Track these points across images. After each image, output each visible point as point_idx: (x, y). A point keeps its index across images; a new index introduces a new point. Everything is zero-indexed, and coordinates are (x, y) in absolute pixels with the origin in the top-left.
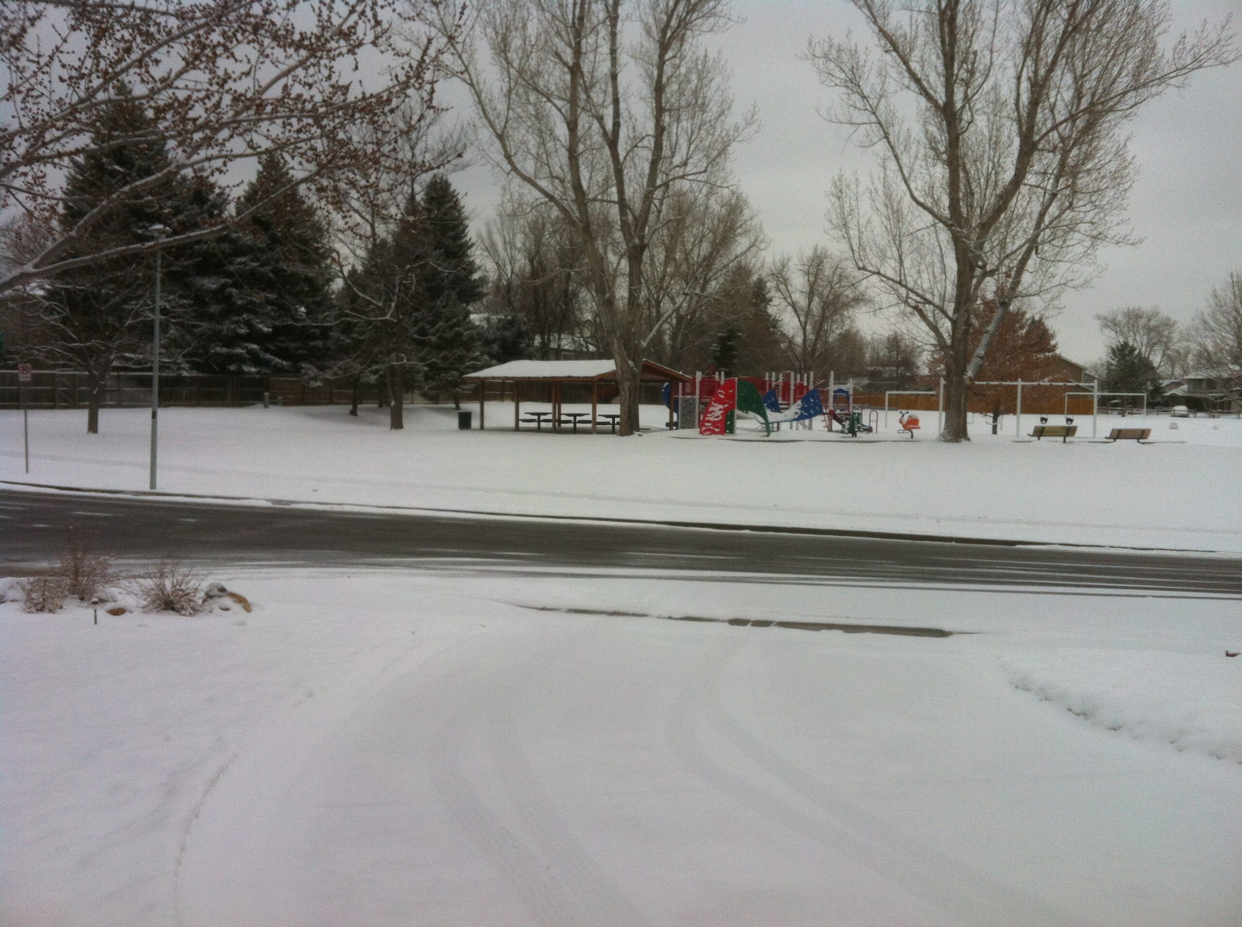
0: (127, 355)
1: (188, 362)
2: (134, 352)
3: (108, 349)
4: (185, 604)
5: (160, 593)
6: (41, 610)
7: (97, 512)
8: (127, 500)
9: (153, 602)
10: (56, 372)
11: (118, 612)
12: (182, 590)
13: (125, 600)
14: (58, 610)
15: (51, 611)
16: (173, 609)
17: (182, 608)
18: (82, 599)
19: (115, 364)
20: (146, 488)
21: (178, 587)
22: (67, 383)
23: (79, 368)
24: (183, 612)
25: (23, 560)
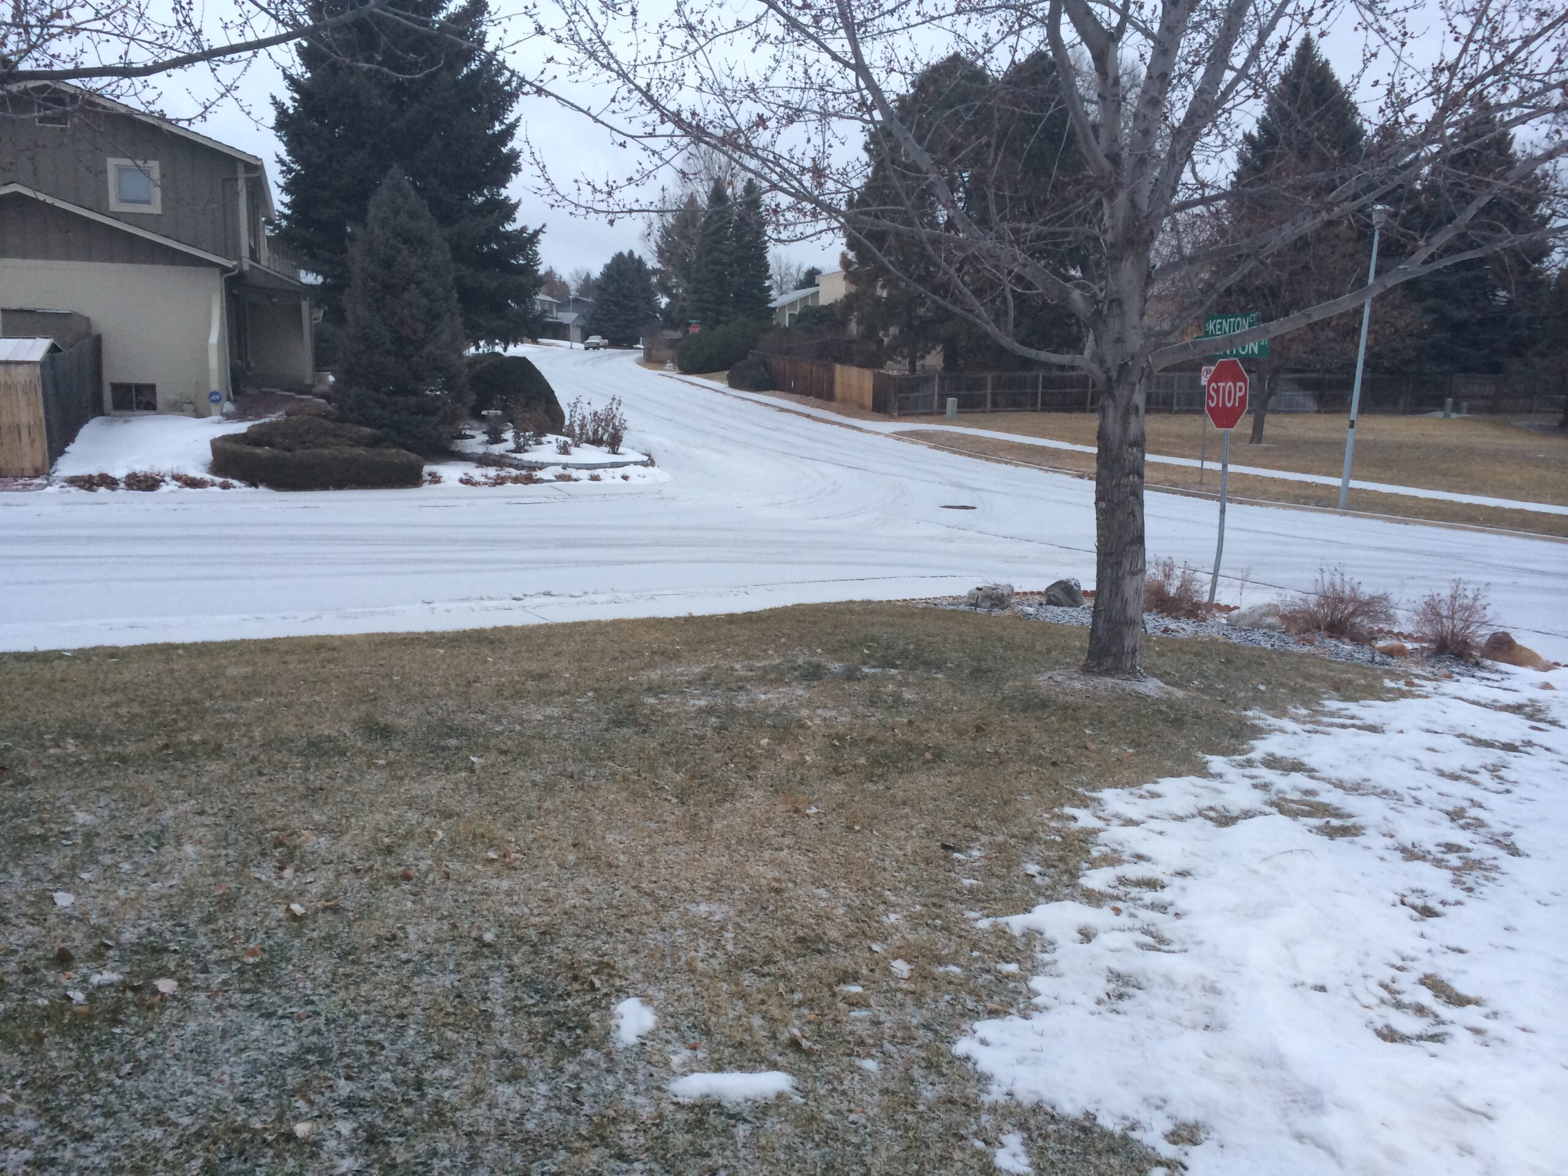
11: (1392, 652)
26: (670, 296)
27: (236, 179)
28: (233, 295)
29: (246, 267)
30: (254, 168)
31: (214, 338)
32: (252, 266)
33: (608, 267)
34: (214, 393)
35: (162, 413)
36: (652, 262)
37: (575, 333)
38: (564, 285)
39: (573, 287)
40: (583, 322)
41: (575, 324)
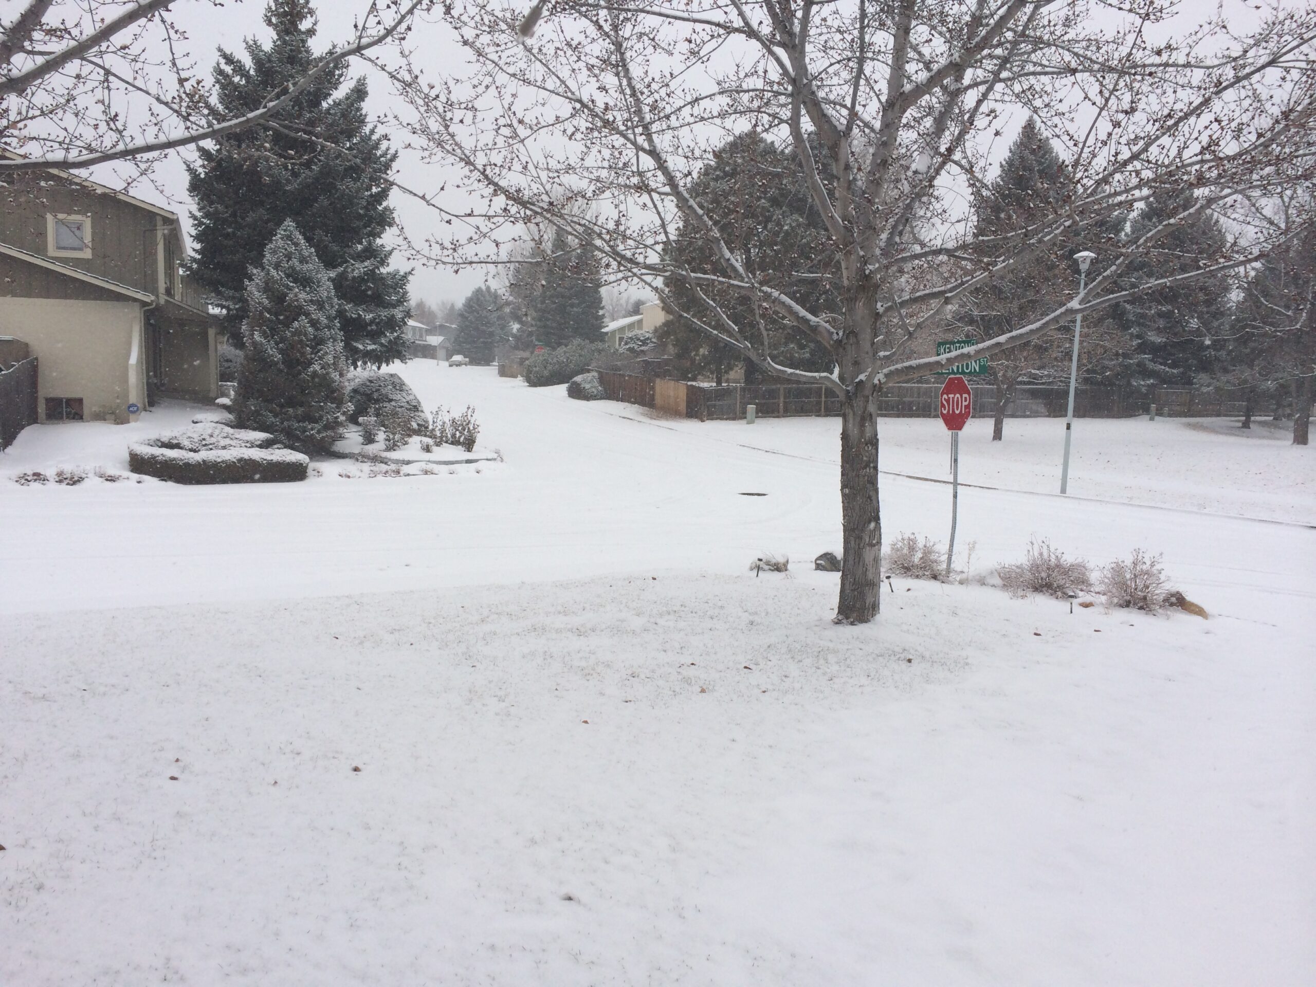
11: (1087, 605)
19: (1020, 379)
20: (1058, 492)
26: (520, 322)
27: (156, 230)
28: (151, 325)
29: (162, 302)
30: (171, 222)
31: (133, 359)
32: (167, 301)
33: (469, 300)
34: (133, 405)
35: (88, 421)
36: (506, 295)
37: (441, 353)
38: (433, 313)
39: (440, 314)
40: (448, 345)
41: (441, 346)
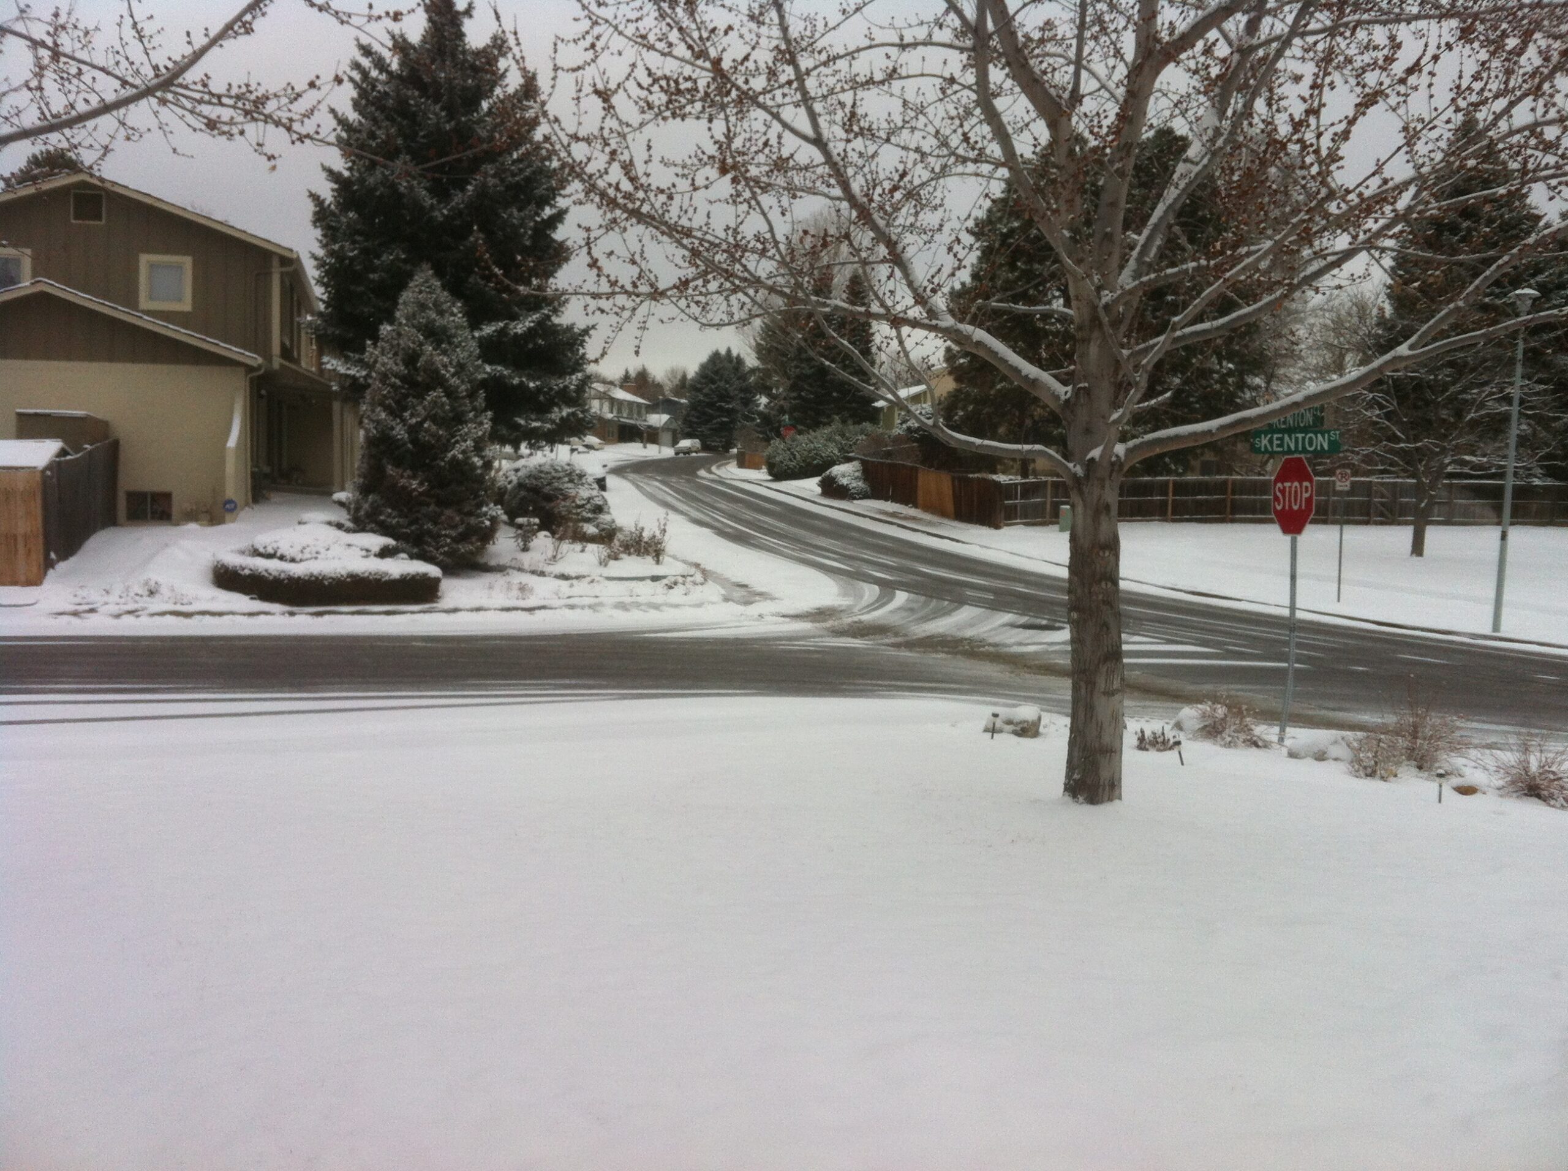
0: (1467, 458)
1: (1542, 467)
2: (1473, 454)
3: (1444, 450)
4: (1556, 792)
5: (1523, 773)
6: (1371, 774)
7: (1426, 656)
8: (1462, 644)
9: (1513, 782)
10: (1373, 479)
11: (1466, 790)
12: (1554, 773)
13: (1474, 776)
14: (1392, 779)
15: (1382, 778)
16: (1539, 796)
17: (1552, 796)
18: (1420, 768)
19: (1450, 469)
20: (1487, 630)
21: (1547, 768)
22: (1385, 492)
23: (1402, 474)
24: (1552, 802)
25: (1340, 709)
26: (769, 395)
27: (270, 274)
29: (276, 366)
30: (289, 263)
31: (232, 442)
32: (282, 365)
33: (703, 367)
34: (230, 501)
36: (751, 361)
37: (667, 437)
38: (659, 386)
39: (668, 386)
40: (674, 426)
41: (665, 428)
